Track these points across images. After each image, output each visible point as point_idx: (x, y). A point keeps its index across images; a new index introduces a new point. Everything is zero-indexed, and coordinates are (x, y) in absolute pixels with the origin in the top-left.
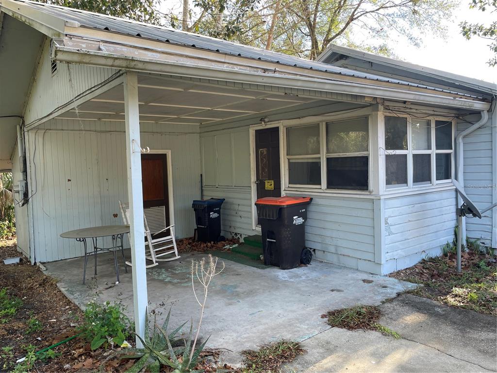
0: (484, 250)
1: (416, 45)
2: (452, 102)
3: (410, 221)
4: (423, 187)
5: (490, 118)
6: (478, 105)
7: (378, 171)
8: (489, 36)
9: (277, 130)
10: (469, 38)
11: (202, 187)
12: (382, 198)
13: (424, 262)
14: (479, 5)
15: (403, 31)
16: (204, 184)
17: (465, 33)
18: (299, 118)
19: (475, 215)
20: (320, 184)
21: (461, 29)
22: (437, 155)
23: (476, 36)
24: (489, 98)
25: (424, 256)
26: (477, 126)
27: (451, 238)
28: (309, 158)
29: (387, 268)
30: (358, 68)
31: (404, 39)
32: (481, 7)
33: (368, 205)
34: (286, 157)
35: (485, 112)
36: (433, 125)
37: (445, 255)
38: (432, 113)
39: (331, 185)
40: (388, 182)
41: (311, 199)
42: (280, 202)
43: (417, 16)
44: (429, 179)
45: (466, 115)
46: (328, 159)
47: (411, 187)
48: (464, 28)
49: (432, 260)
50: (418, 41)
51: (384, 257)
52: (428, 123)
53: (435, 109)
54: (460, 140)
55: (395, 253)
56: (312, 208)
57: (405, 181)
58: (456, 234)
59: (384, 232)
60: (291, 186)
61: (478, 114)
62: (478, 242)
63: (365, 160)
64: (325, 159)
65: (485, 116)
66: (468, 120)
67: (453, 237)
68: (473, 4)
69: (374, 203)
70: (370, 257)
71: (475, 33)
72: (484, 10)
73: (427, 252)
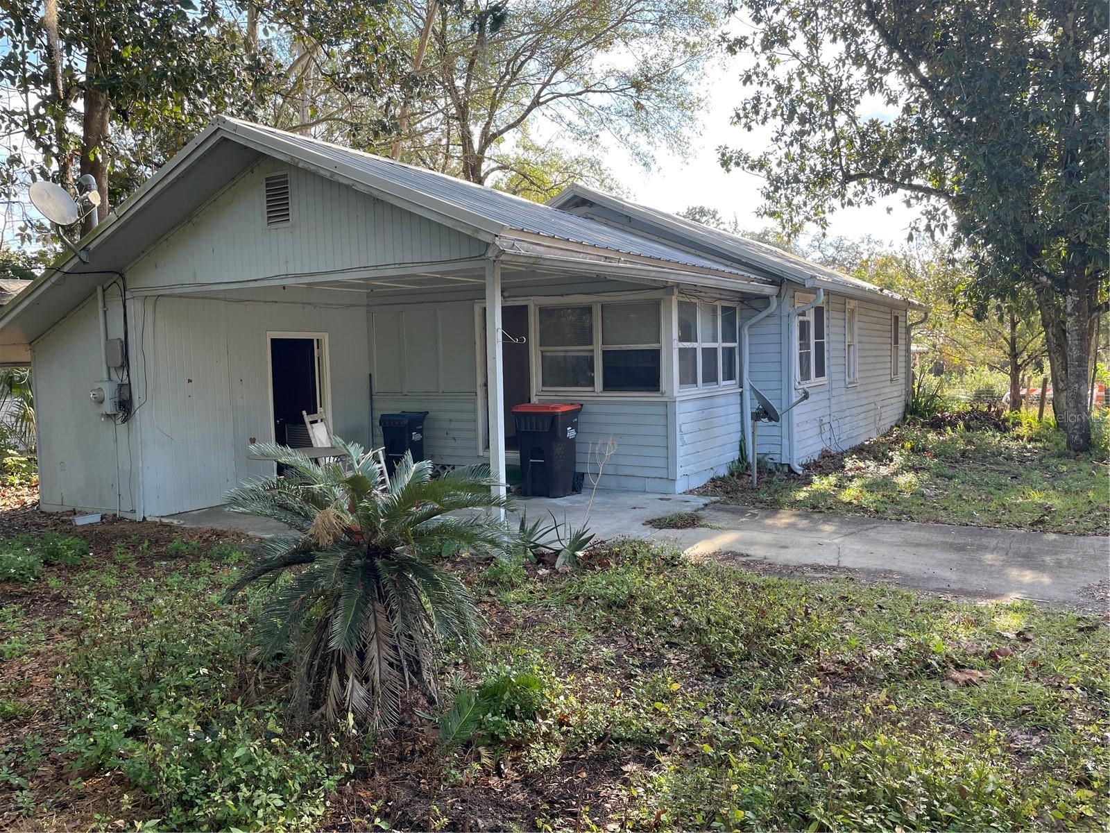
0: (773, 467)
1: (644, 165)
2: (745, 287)
3: (700, 430)
4: (711, 389)
5: (779, 305)
6: (769, 290)
7: (671, 368)
8: (756, 171)
9: (524, 309)
10: (728, 171)
11: (371, 395)
12: (678, 399)
13: (713, 480)
14: (744, 121)
15: (624, 140)
16: (375, 390)
17: (725, 163)
18: (562, 296)
19: (770, 419)
20: (593, 385)
21: (720, 156)
22: (723, 348)
23: (739, 169)
24: (779, 281)
25: (711, 475)
26: (764, 314)
27: (736, 455)
28: (577, 350)
29: (681, 486)
30: (610, 223)
31: (626, 153)
32: (745, 125)
33: (661, 410)
34: (539, 349)
35: (774, 297)
36: (719, 312)
37: (732, 474)
38: (718, 296)
39: (609, 385)
40: (682, 382)
41: (582, 405)
42: (553, 408)
43: (643, 114)
44: (715, 380)
45: (751, 299)
46: (604, 352)
47: (701, 389)
48: (723, 155)
49: (719, 478)
50: (649, 160)
51: (680, 472)
52: (714, 311)
53: (722, 292)
54: (746, 331)
55: (688, 468)
56: (582, 418)
57: (695, 382)
58: (741, 450)
59: (679, 443)
60: (545, 389)
61: (766, 299)
62: (766, 458)
63: (656, 354)
64: (600, 352)
65: (774, 302)
66: (754, 306)
67: (738, 453)
68: (736, 120)
69: (668, 407)
70: (662, 473)
71: (737, 164)
72: (750, 129)
73: (715, 469)
